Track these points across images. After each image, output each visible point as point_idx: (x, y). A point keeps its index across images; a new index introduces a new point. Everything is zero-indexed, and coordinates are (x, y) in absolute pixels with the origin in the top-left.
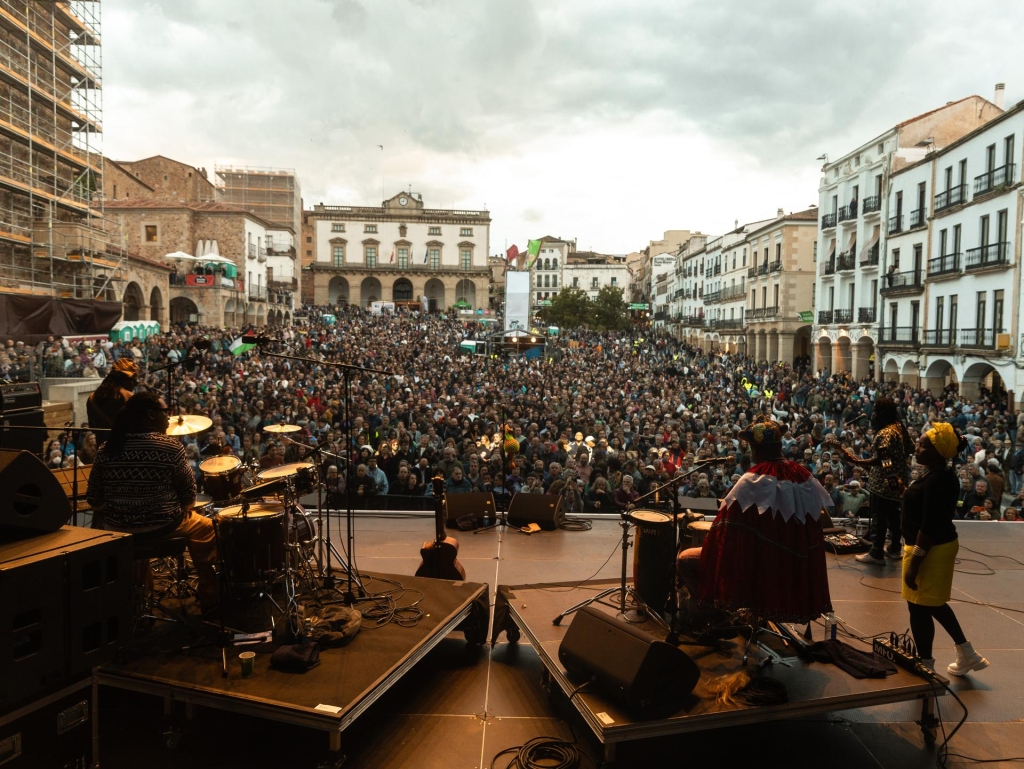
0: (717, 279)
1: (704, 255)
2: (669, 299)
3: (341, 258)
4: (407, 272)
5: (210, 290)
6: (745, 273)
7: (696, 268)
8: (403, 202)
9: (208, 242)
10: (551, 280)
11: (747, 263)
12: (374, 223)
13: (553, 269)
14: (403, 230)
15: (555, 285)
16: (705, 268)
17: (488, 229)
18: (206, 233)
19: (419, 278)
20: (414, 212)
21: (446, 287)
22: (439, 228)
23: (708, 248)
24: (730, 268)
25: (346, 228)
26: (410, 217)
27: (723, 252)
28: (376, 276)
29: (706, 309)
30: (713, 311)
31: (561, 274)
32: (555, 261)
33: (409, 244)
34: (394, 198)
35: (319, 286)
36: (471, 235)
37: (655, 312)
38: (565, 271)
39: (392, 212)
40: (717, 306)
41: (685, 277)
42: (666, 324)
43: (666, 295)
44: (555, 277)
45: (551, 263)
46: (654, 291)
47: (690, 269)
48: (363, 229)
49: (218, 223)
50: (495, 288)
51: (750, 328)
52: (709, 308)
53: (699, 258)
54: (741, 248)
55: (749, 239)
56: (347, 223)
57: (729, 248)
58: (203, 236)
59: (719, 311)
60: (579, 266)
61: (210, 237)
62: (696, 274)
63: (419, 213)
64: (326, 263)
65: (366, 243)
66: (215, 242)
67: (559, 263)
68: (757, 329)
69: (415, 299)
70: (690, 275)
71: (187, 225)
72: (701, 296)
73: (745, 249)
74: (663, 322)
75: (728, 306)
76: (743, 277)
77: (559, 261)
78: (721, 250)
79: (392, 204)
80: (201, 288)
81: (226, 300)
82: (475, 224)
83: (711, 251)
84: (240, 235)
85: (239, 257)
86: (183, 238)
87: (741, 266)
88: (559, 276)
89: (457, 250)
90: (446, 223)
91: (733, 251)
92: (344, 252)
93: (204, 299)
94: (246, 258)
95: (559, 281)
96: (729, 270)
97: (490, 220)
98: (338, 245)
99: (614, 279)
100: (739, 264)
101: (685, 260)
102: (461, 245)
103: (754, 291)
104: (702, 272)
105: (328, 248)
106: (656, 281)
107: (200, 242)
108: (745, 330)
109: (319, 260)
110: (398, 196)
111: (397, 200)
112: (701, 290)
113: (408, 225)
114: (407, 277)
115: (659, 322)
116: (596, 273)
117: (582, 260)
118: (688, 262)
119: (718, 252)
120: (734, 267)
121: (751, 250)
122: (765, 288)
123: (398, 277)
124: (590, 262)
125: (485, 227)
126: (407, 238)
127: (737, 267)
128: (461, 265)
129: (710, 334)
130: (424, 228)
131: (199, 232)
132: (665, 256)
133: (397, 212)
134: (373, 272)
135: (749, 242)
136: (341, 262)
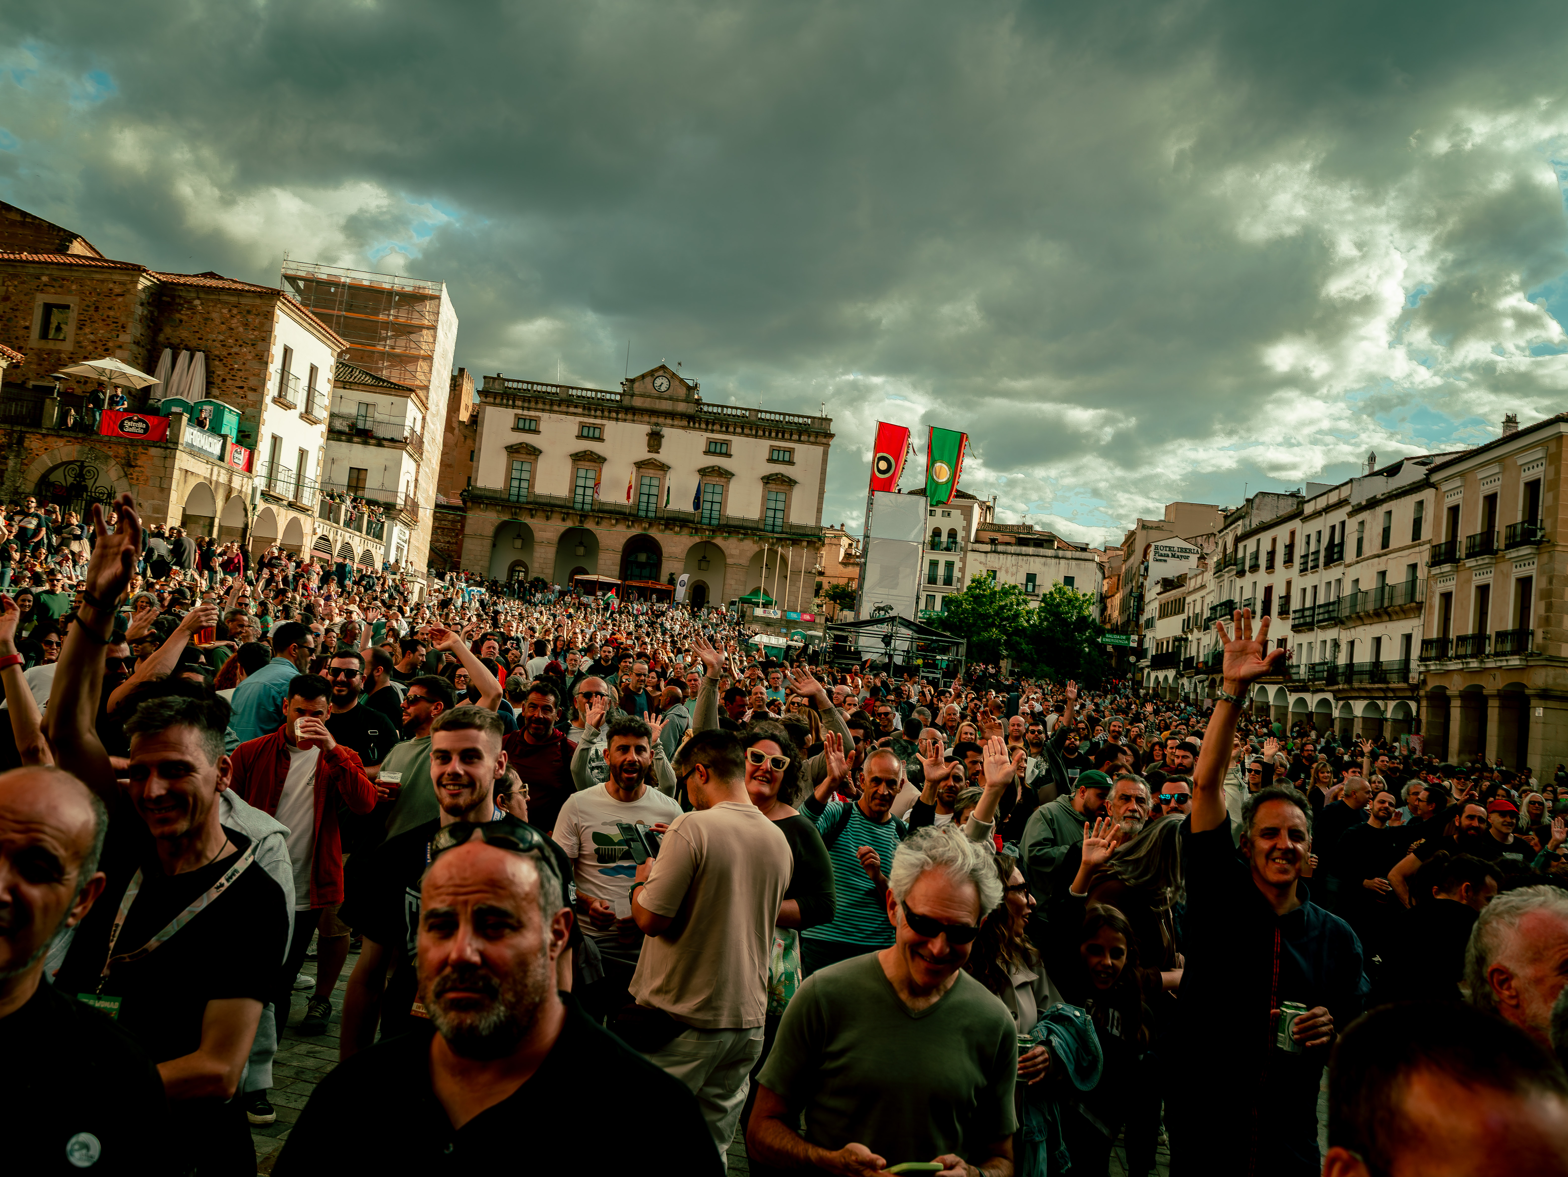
0: (1334, 573)
1: (1296, 524)
2: (1187, 626)
3: (524, 484)
4: (653, 522)
5: (153, 451)
6: (1422, 556)
7: (1272, 554)
8: (662, 383)
9: (184, 355)
10: (941, 571)
11: (1426, 533)
12: (598, 421)
13: (948, 549)
14: (655, 440)
15: (948, 581)
16: (1298, 551)
17: (825, 454)
18: (185, 334)
19: (677, 538)
20: (682, 407)
21: (729, 561)
22: (727, 443)
23: (1309, 509)
24: (1372, 545)
25: (542, 427)
26: (671, 415)
27: (1351, 515)
28: (590, 525)
29: (1293, 640)
30: (1318, 646)
31: (963, 560)
32: (952, 534)
33: (664, 468)
34: (643, 377)
35: (474, 536)
36: (791, 463)
37: (1152, 652)
38: (970, 555)
39: (638, 402)
40: (1331, 634)
41: (1241, 574)
42: (1179, 675)
43: (1184, 616)
44: (950, 565)
45: (944, 538)
46: (1152, 609)
47: (1256, 556)
48: (575, 430)
49: (214, 315)
50: (826, 586)
51: (1432, 684)
52: (1305, 638)
53: (1282, 533)
54: (1409, 502)
55: (1434, 478)
56: (545, 416)
57: (1373, 504)
58: (175, 341)
59: (1336, 644)
60: (1000, 548)
61: (193, 343)
62: (1270, 567)
63: (691, 409)
64: (495, 491)
65: (578, 458)
66: (199, 356)
67: (959, 539)
68: (1455, 686)
69: (664, 578)
70: (1255, 568)
71: (139, 311)
72: (1284, 612)
73: (1420, 504)
74: (1171, 674)
75: (1364, 635)
76: (1414, 567)
77: (961, 534)
78: (1348, 509)
79: (638, 387)
80: (132, 443)
81: (192, 482)
82: (799, 441)
83: (1317, 514)
84: (260, 345)
85: (251, 396)
86: (125, 338)
87: (1408, 541)
88: (958, 565)
89: (759, 488)
90: (742, 434)
91: (1381, 510)
92: (533, 473)
93: (136, 472)
94: (268, 399)
95: (956, 574)
96: (1367, 551)
97: (832, 436)
98: (523, 457)
99: (1069, 581)
100: (1401, 535)
101: (1238, 540)
102: (767, 480)
103: (1447, 597)
104: (1289, 560)
105: (502, 459)
106: (1158, 589)
107: (167, 353)
108: (1415, 688)
109: (480, 484)
110: (652, 373)
111: (648, 380)
112: (1286, 599)
113: (666, 431)
114: (655, 533)
115: (1161, 675)
116: (1035, 565)
117: (1007, 539)
118: (1251, 545)
119: (1340, 515)
120: (1385, 544)
121: (1438, 502)
122: (1483, 591)
123: (636, 531)
124: (1022, 542)
125: (820, 449)
126: (662, 456)
127: (1393, 545)
128: (763, 519)
129: (1307, 696)
130: (698, 439)
131: (168, 330)
132: (1177, 543)
133: (647, 403)
134: (583, 516)
135: (1433, 486)
136: (524, 492)
